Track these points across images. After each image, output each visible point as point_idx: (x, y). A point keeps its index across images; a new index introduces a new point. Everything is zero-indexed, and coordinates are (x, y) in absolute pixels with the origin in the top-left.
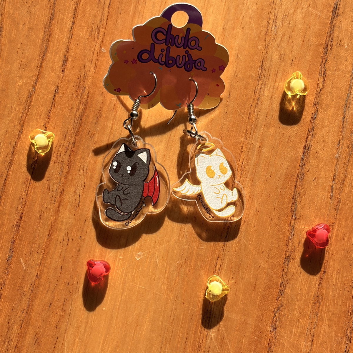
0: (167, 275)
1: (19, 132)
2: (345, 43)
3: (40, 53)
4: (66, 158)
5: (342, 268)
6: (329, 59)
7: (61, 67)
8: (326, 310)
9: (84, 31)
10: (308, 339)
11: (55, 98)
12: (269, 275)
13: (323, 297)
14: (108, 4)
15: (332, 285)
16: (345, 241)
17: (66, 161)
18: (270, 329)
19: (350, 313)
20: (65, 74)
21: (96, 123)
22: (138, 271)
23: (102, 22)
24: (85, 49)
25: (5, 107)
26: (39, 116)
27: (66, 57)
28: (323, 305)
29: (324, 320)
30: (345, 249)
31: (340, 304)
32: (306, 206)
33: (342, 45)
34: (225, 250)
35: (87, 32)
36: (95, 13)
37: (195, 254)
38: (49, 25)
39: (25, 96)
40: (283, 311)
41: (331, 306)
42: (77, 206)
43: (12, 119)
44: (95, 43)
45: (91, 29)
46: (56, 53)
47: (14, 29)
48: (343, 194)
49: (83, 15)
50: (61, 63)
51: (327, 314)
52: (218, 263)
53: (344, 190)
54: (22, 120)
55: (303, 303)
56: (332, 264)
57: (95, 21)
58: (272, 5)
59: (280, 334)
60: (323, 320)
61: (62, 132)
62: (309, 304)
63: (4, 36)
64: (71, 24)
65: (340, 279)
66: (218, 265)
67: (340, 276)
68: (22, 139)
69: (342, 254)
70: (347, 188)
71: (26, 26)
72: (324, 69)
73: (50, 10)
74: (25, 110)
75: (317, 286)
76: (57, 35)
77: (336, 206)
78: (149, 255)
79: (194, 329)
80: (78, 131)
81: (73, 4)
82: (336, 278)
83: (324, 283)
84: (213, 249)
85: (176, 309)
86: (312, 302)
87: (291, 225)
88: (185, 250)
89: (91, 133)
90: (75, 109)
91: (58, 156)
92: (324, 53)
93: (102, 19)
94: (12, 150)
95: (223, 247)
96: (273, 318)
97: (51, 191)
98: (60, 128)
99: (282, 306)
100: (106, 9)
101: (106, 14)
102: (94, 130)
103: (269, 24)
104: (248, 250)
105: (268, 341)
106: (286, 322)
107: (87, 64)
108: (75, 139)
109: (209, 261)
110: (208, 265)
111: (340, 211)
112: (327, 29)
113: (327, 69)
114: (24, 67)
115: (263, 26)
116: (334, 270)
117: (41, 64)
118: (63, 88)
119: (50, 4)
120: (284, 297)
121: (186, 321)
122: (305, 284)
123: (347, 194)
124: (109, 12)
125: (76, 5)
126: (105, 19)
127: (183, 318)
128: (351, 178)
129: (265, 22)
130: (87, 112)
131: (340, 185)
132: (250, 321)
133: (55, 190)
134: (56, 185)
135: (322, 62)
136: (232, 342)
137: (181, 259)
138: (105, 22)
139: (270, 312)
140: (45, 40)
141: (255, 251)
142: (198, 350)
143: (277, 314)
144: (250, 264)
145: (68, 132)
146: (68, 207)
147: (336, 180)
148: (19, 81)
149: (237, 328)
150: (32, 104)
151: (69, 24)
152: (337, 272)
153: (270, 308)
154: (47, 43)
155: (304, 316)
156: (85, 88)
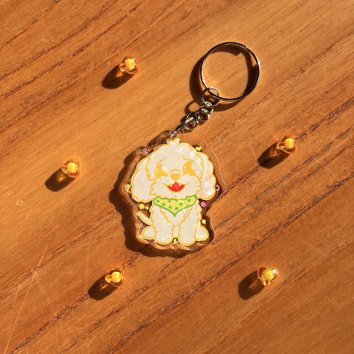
0: (25, 228)
1: (17, 69)
2: (254, 187)
3: (71, 33)
4: (30, 108)
5: (129, 319)
6: (235, 187)
7: (75, 52)
8: (98, 334)
9: (107, 42)
10: (72, 341)
11: (55, 67)
12: (84, 283)
13: (103, 325)
14: (135, 39)
15: (115, 323)
16: (147, 304)
17: (28, 110)
18: (56, 315)
19: (110, 349)
20: (74, 58)
21: (66, 103)
22: (11, 211)
23: (122, 47)
24: (98, 53)
25: (23, 47)
26: (36, 69)
27: (83, 49)
28: (99, 330)
29: (91, 340)
30: (142, 308)
31: (110, 338)
32: (143, 262)
33: (251, 186)
34: (72, 245)
35: (108, 45)
36: (123, 38)
37: (52, 231)
38: (90, 21)
39: (39, 51)
40: (73, 312)
41: (103, 334)
42: (11, 141)
43: (20, 57)
44: (107, 56)
45: (112, 45)
46: (79, 41)
47: (68, 6)
48: (171, 275)
49: (115, 32)
50: (77, 49)
51: (96, 337)
52: (61, 249)
53: (173, 273)
54: (25, 63)
55: (88, 318)
56: (126, 310)
57: (119, 42)
58: (231, 126)
59: (58, 323)
60: (91, 338)
61: (42, 90)
62: (91, 322)
63: (58, 5)
64: (103, 32)
65: (123, 324)
66: (60, 250)
67: (125, 322)
68: (15, 74)
69: (138, 311)
70: (176, 274)
71: (76, 10)
72: (227, 191)
73: (99, 13)
74: (32, 59)
75: (106, 315)
76: (90, 31)
77: (161, 279)
78: (26, 207)
79: (12, 275)
80: (51, 98)
81: (114, 21)
82: (121, 321)
83: (111, 318)
84: (66, 238)
85: (13, 253)
86: (94, 322)
87: (123, 266)
88: (49, 224)
89: (57, 106)
90: (60, 84)
91: (26, 103)
92: (236, 182)
93: (124, 45)
94: (3, 76)
95: (73, 242)
96: (63, 311)
97: (4, 119)
98: (42, 87)
99: (75, 308)
100: (132, 41)
101: (129, 44)
102: (60, 106)
103: (219, 135)
104: (85, 257)
105: (48, 321)
106: (68, 320)
107: (91, 63)
108: (45, 101)
109: (57, 243)
110: (54, 245)
111: (160, 283)
112: (251, 169)
113: (229, 193)
114: (54, 33)
115: (215, 133)
116: (124, 315)
117: (65, 40)
118: (65, 65)
119: (102, 9)
120: (81, 304)
121: (12, 266)
122: (99, 308)
123: (173, 277)
124: (131, 44)
125: (116, 23)
126: (126, 46)
127: (12, 262)
128: (184, 270)
129: (218, 131)
130: (66, 92)
131: (174, 268)
132: (48, 299)
133: (7, 120)
134: (10, 118)
135: (230, 185)
136: (27, 302)
137: (42, 227)
138: (124, 48)
139: (65, 305)
140: (80, 28)
141: (88, 261)
142: (3, 288)
143: (67, 310)
144: (79, 266)
145: (45, 93)
146: (6, 137)
147: (174, 264)
148: (44, 39)
149: (37, 297)
150: (39, 59)
151: (102, 31)
152: (124, 318)
153: (67, 302)
154: (80, 31)
155: (82, 326)
156: (78, 76)
